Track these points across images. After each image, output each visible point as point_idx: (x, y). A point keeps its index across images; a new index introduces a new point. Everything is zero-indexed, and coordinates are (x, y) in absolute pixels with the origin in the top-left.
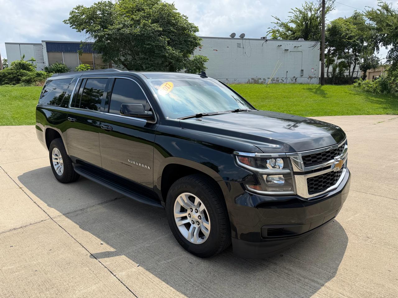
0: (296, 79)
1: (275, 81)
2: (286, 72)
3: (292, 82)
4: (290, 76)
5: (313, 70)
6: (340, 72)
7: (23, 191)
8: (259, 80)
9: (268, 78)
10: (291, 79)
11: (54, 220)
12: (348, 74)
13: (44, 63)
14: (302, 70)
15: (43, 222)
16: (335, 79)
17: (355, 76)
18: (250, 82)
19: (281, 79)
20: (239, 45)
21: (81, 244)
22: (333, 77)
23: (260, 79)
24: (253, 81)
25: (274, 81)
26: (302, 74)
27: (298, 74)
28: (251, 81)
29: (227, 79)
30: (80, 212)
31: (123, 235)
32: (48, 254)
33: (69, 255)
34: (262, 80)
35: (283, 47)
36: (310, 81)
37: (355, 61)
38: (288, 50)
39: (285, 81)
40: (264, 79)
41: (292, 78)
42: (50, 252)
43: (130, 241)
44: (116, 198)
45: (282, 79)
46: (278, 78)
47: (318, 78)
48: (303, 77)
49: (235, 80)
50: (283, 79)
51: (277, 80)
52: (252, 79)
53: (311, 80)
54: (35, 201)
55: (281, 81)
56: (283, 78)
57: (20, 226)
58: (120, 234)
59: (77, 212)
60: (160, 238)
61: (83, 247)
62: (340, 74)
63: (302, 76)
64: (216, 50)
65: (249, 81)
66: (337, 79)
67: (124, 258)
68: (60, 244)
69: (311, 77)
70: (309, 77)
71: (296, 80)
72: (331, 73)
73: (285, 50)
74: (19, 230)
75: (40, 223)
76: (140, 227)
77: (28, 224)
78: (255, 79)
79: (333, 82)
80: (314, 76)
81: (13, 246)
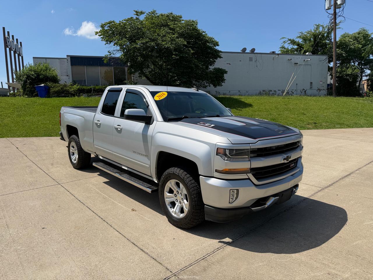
0: (305, 91)
2: (296, 85)
3: (302, 94)
4: (300, 88)
5: (321, 83)
8: (270, 92)
9: (279, 90)
10: (301, 91)
14: (311, 83)
18: (261, 94)
19: (291, 91)
20: (251, 59)
26: (311, 87)
27: (307, 87)
29: (239, 91)
34: (273, 92)
35: (293, 61)
37: (361, 74)
38: (298, 63)
39: (295, 93)
40: (275, 91)
41: (301, 90)
46: (288, 90)
47: (327, 90)
48: (312, 89)
49: (247, 92)
50: (293, 91)
51: (287, 92)
52: (263, 91)
53: (320, 92)
55: (291, 93)
64: (230, 64)
65: (260, 92)
70: (318, 89)
73: (295, 63)
78: (266, 91)
80: (322, 88)
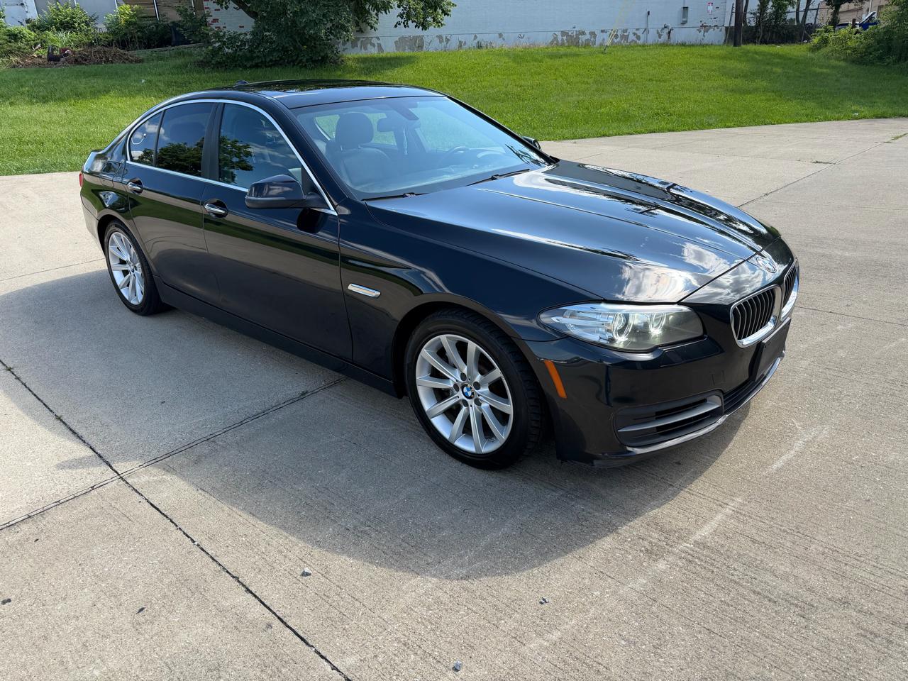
0: (669, 33)
1: (619, 39)
2: (646, 12)
3: (661, 40)
4: (655, 24)
5: (710, 8)
6: (777, 11)
7: (18, 378)
8: (580, 36)
9: (603, 31)
10: (658, 33)
11: (129, 481)
12: (793, 16)
13: (22, 4)
14: (685, 9)
15: (94, 492)
16: (763, 31)
17: (810, 20)
18: (557, 41)
19: (634, 34)
21: (237, 578)
22: (757, 26)
23: (583, 33)
24: (565, 38)
25: (616, 39)
26: (684, 20)
27: (673, 20)
28: (560, 37)
29: (500, 35)
30: (205, 449)
31: (365, 532)
32: (136, 625)
33: (210, 631)
34: (588, 36)
36: (704, 36)
39: (643, 37)
40: (593, 34)
41: (660, 30)
42: (140, 618)
43: (395, 557)
44: (303, 394)
45: (636, 32)
46: (625, 31)
47: (724, 29)
48: (685, 26)
49: (521, 37)
50: (639, 33)
51: (623, 36)
52: (564, 33)
53: (706, 34)
54: (59, 415)
55: (634, 38)
56: (637, 29)
57: (25, 513)
58: (355, 528)
59: (198, 450)
60: (488, 539)
61: (248, 590)
62: (777, 18)
63: (684, 23)
65: (556, 39)
66: (768, 31)
67: (400, 635)
68: (166, 581)
69: (705, 27)
70: (702, 26)
71: (669, 36)
72: (754, 14)
74: (24, 527)
75: (88, 496)
76: (409, 497)
77: (50, 501)
78: (570, 33)
79: (759, 37)
80: (711, 23)
81: (12, 598)
